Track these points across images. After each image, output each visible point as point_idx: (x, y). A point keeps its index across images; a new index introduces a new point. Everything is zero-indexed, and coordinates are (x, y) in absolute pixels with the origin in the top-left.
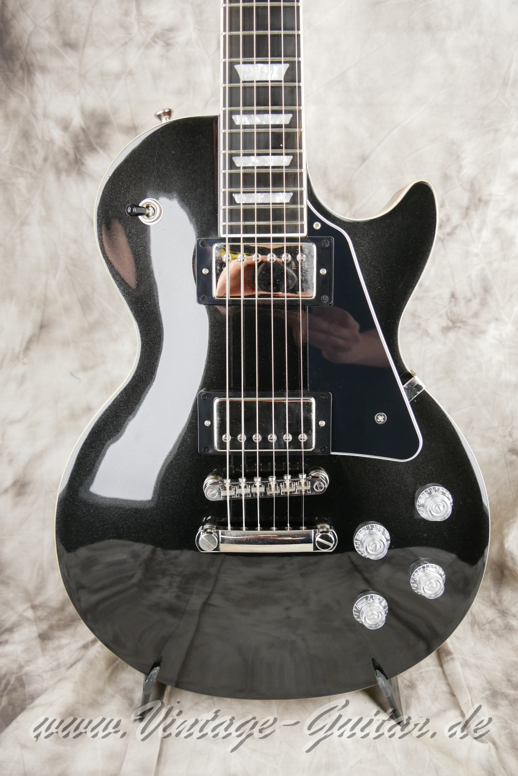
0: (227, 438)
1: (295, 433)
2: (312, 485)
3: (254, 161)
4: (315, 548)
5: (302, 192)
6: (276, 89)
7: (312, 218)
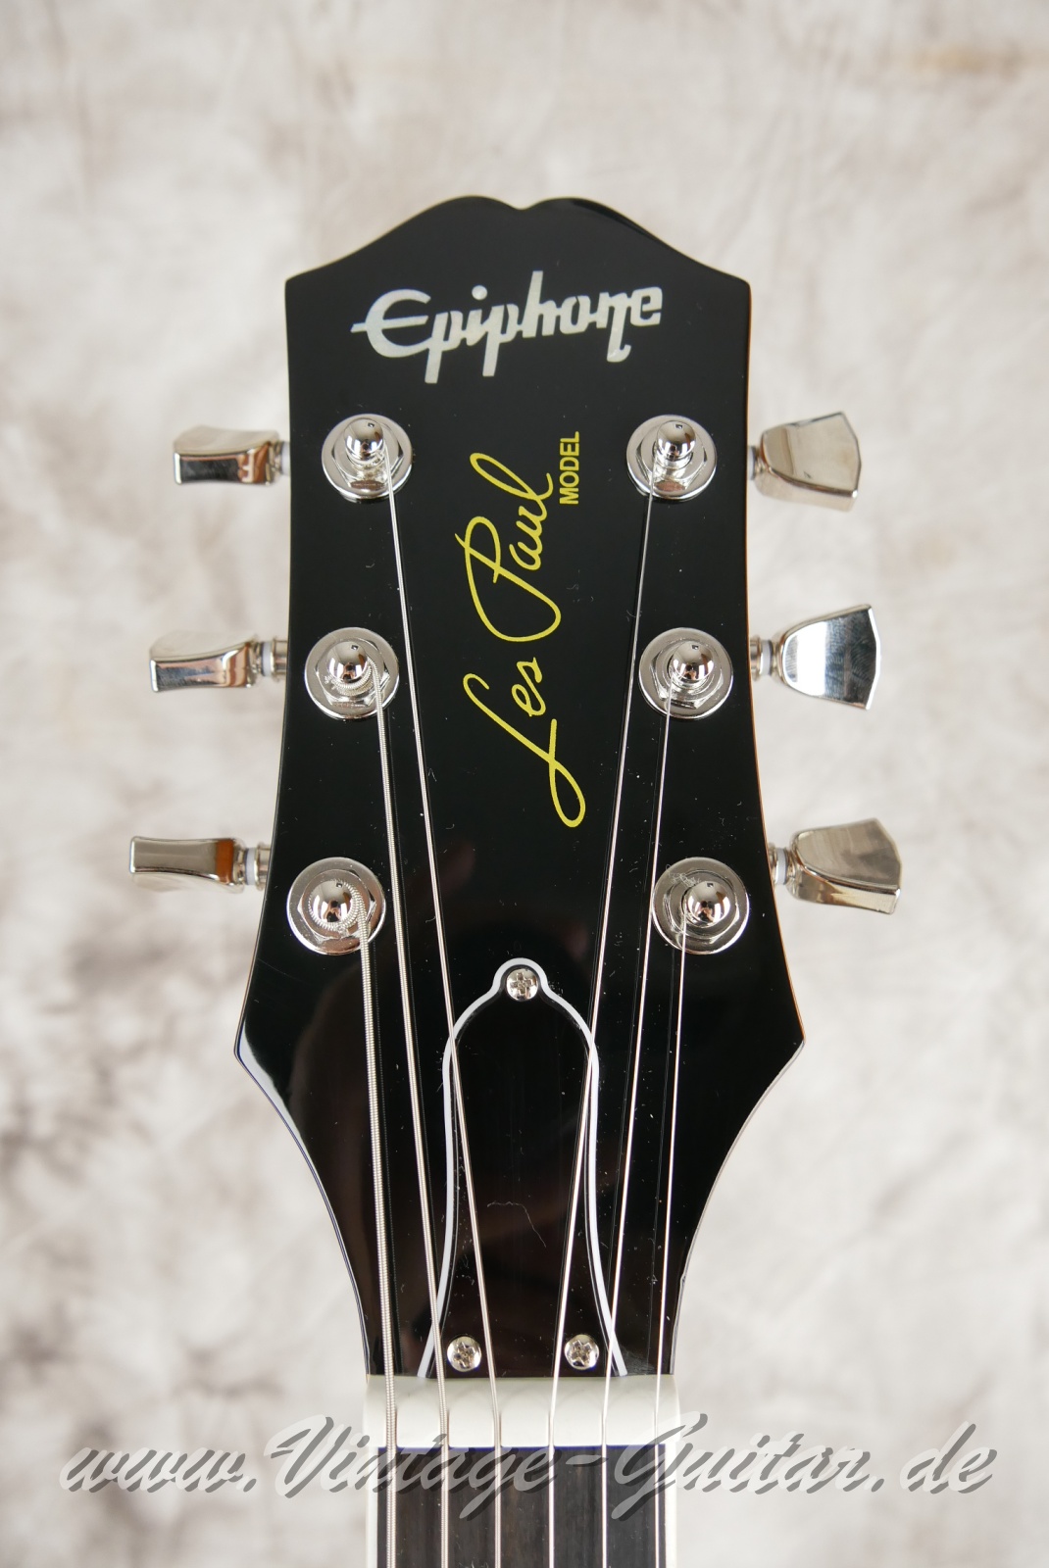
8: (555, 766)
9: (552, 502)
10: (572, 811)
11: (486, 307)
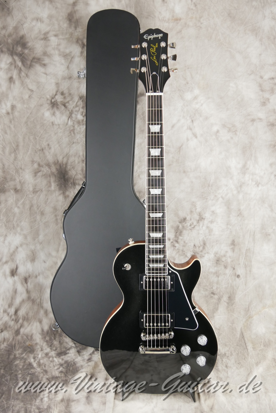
0: (148, 324)
1: (165, 323)
2: (169, 336)
3: (155, 256)
4: (170, 352)
5: (166, 264)
6: (160, 239)
7: (169, 270)
8: (156, 62)
9: (156, 47)
10: (157, 64)
11: (152, 35)
